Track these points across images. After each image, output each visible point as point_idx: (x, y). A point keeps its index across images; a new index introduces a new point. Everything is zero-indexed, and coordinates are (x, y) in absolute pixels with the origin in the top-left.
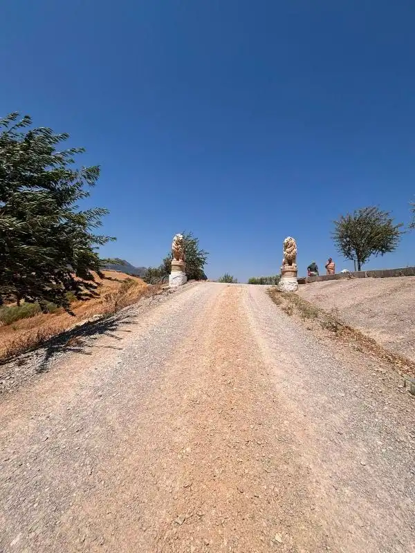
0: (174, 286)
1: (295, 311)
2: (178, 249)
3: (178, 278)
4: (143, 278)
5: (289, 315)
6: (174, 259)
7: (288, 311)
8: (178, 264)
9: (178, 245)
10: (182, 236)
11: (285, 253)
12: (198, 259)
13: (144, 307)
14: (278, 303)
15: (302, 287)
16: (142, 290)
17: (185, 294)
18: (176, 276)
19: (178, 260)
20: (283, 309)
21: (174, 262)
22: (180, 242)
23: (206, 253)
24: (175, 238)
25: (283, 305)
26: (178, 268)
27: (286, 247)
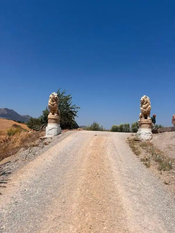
0: (50, 136)
1: (152, 162)
2: (53, 105)
3: (54, 130)
4: (27, 124)
5: (148, 166)
6: (51, 113)
7: (146, 162)
8: (53, 118)
9: (53, 101)
10: (56, 94)
11: (142, 108)
12: (71, 112)
13: (20, 161)
14: (137, 154)
15: (156, 137)
16: (24, 138)
17: (59, 144)
18: (51, 128)
19: (53, 114)
20: (142, 160)
21: (50, 116)
22: (54, 99)
23: (78, 108)
24: (51, 96)
25: (142, 156)
26: (53, 121)
27: (143, 103)
